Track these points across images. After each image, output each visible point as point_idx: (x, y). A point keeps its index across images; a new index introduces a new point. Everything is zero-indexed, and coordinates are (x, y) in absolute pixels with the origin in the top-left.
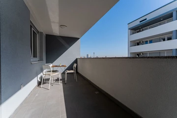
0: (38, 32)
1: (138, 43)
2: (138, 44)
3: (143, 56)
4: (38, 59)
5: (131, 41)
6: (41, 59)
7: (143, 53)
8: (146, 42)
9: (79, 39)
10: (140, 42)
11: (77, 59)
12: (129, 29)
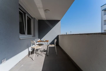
0: (32, 18)
4: (32, 35)
5: (104, 20)
6: (34, 36)
11: (58, 35)
12: (103, 10)
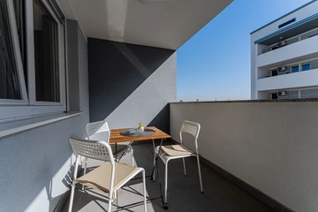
1: (275, 71)
2: (275, 73)
3: (287, 97)
5: (259, 68)
7: (287, 91)
8: (295, 69)
9: (172, 52)
10: (280, 69)
11: (168, 105)
12: (255, 43)
